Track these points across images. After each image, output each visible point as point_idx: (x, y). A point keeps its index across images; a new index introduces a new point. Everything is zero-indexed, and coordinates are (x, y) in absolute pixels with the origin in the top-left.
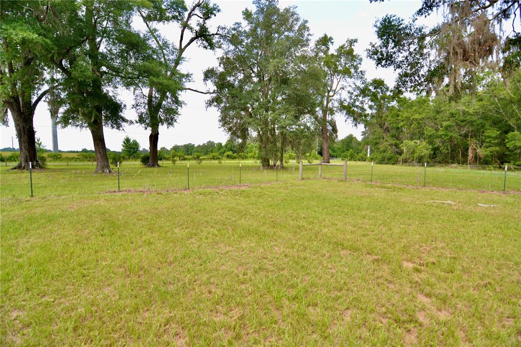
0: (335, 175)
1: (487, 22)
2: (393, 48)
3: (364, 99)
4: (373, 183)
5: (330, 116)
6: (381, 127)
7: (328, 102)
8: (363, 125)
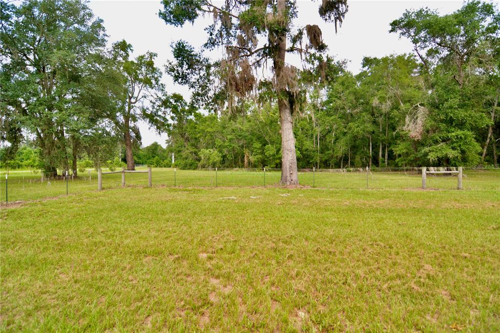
0: (140, 182)
1: (248, 66)
2: (187, 70)
3: (166, 110)
4: (177, 187)
5: (132, 122)
6: (182, 137)
7: (130, 109)
8: (166, 134)
